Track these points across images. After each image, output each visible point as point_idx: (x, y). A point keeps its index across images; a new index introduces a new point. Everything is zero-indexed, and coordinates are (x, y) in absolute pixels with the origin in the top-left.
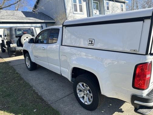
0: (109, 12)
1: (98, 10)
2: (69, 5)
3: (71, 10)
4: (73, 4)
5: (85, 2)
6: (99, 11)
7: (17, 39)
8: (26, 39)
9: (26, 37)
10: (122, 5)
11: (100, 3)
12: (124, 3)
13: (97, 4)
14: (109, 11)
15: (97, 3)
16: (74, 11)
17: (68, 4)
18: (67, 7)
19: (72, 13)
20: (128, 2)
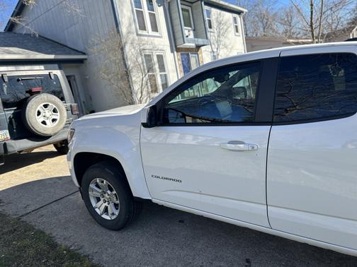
0: (214, 32)
1: (191, 27)
2: (125, 11)
3: (130, 25)
4: (135, 9)
5: (162, 7)
6: (194, 30)
7: (10, 113)
8: (41, 111)
9: (42, 105)
10: (235, 19)
11: (194, 11)
12: (239, 13)
13: (187, 13)
14: (212, 30)
15: (187, 11)
16: (138, 27)
17: (122, 10)
18: (120, 18)
19: (133, 33)
20: (246, 11)
